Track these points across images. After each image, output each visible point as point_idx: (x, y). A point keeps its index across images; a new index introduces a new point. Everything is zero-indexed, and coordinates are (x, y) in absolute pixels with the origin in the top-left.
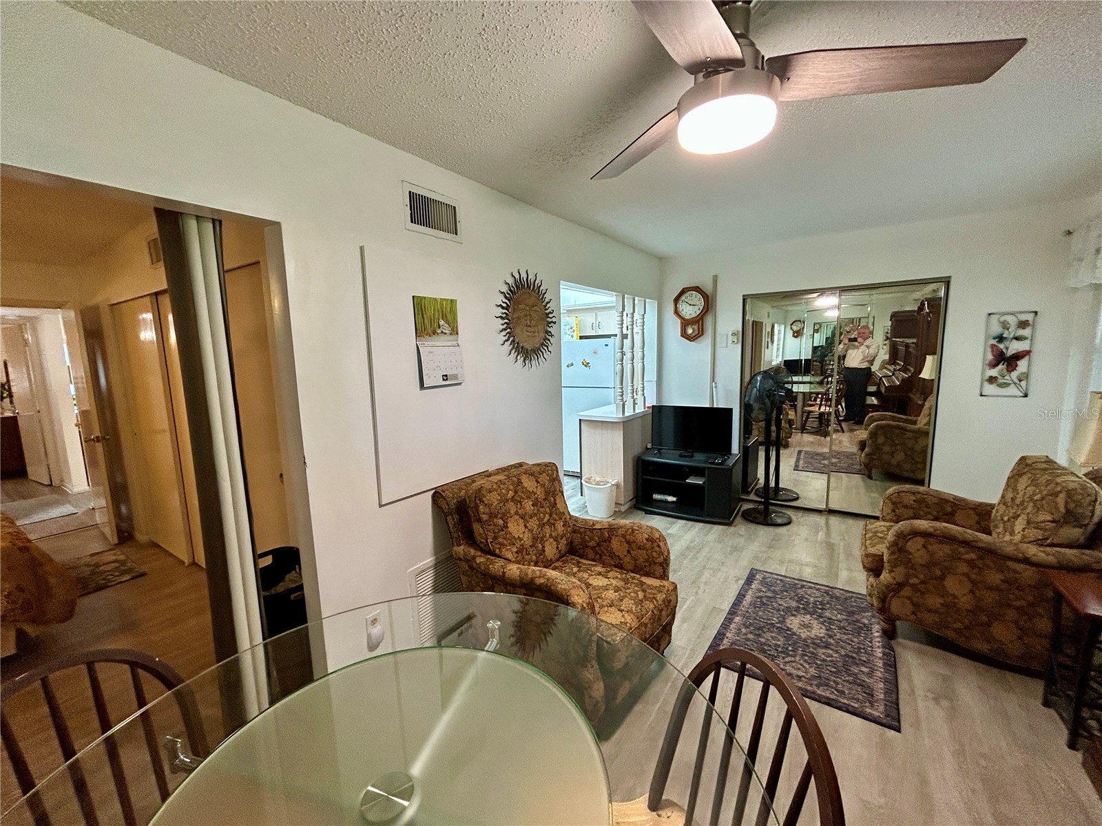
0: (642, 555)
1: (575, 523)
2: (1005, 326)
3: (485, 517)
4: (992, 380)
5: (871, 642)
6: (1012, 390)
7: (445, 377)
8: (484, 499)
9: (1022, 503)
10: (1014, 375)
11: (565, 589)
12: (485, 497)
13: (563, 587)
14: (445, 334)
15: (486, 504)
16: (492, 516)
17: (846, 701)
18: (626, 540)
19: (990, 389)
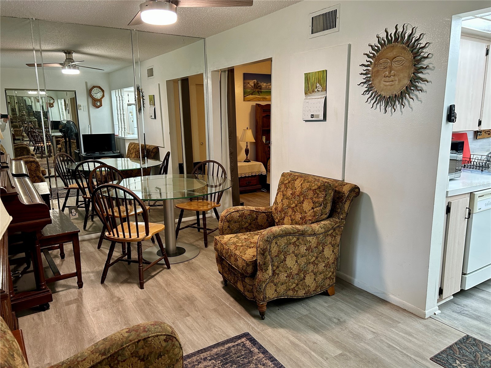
7: (312, 116)
14: (319, 91)
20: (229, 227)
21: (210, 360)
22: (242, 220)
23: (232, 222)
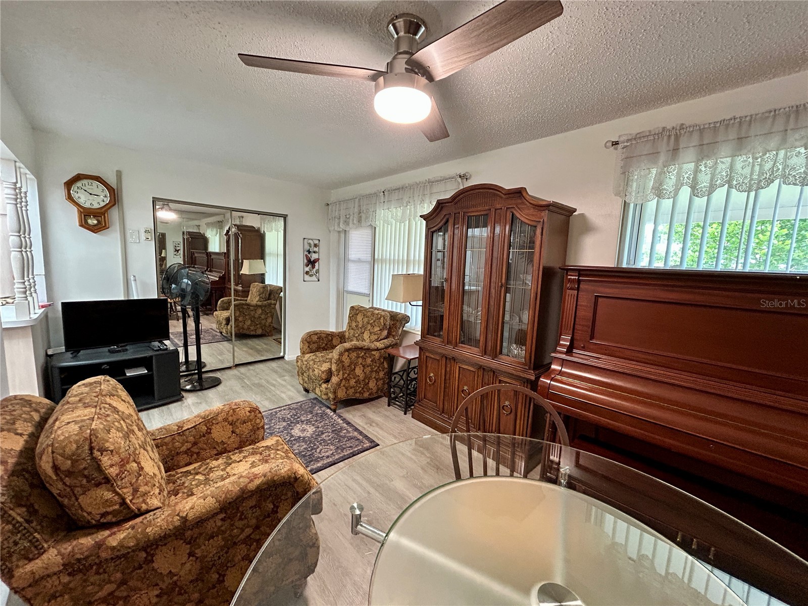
0: (245, 429)
1: (154, 437)
2: (310, 245)
3: (113, 471)
4: (307, 273)
5: (332, 419)
6: (314, 278)
8: (107, 445)
9: (363, 326)
10: (315, 270)
11: (289, 470)
12: (107, 441)
13: (285, 469)
15: (112, 451)
16: (123, 463)
17: (356, 449)
18: (229, 422)
19: (307, 277)
21: (324, 456)
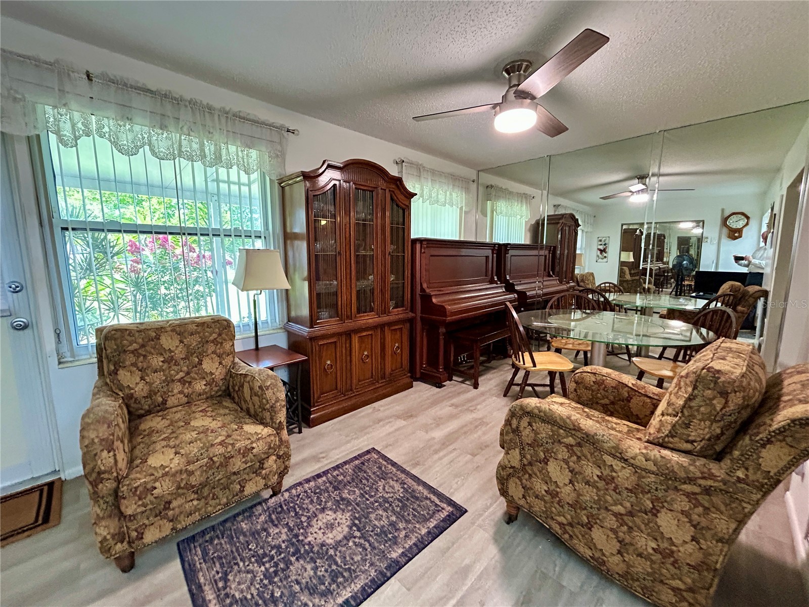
20: (575, 390)
22: (599, 390)
23: (581, 386)
